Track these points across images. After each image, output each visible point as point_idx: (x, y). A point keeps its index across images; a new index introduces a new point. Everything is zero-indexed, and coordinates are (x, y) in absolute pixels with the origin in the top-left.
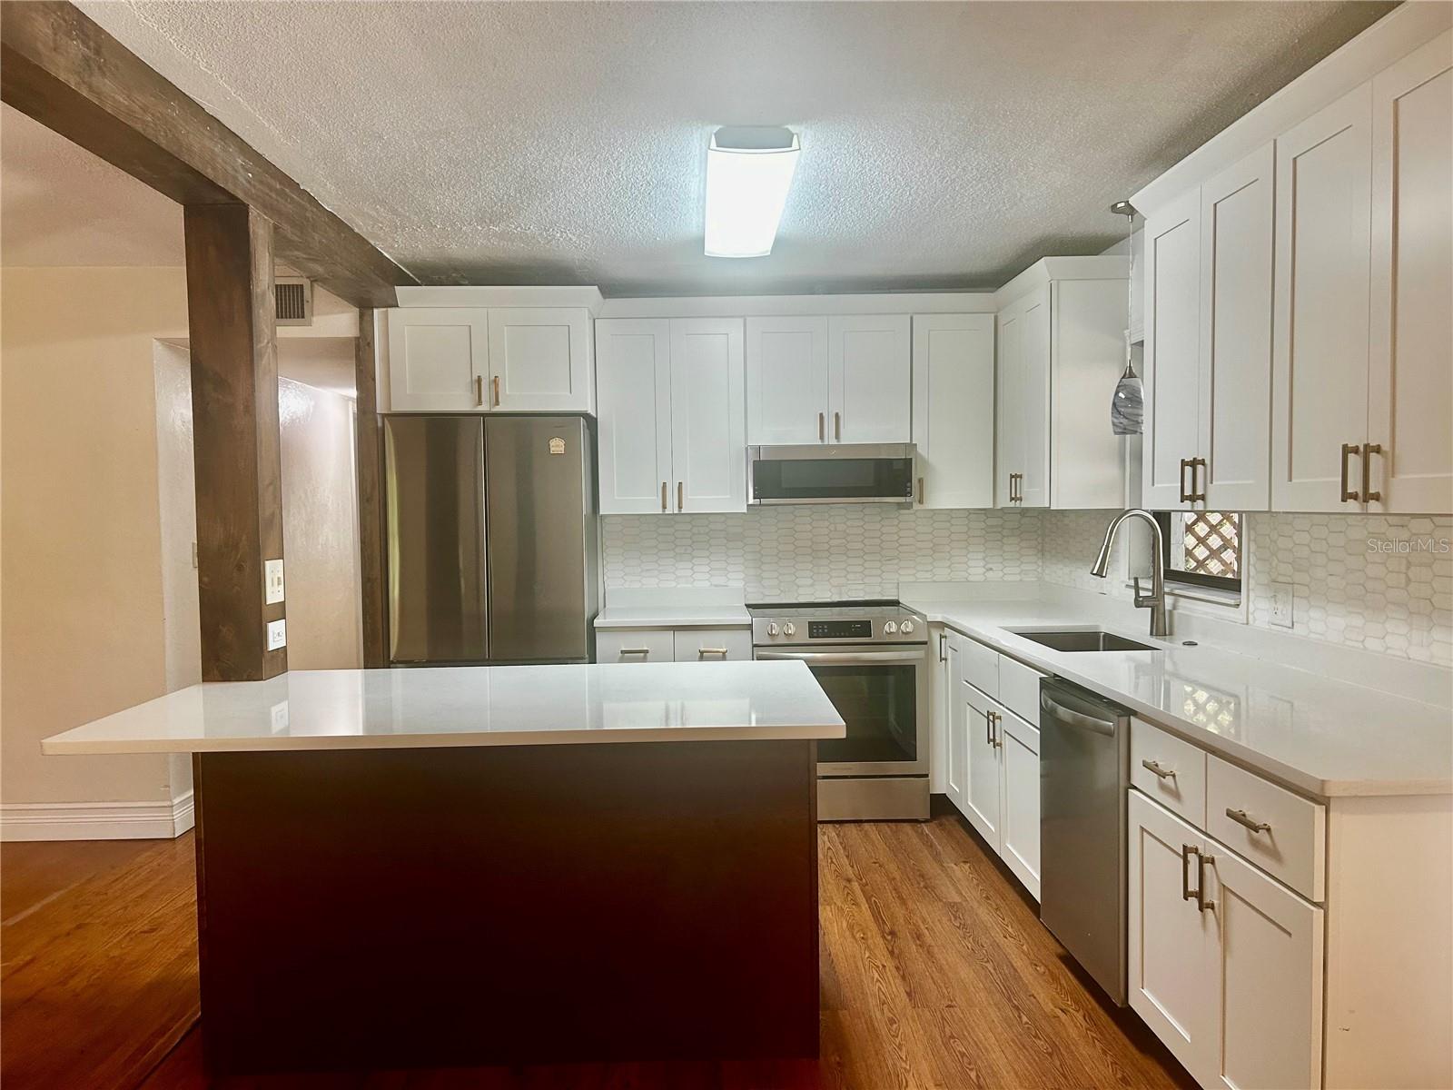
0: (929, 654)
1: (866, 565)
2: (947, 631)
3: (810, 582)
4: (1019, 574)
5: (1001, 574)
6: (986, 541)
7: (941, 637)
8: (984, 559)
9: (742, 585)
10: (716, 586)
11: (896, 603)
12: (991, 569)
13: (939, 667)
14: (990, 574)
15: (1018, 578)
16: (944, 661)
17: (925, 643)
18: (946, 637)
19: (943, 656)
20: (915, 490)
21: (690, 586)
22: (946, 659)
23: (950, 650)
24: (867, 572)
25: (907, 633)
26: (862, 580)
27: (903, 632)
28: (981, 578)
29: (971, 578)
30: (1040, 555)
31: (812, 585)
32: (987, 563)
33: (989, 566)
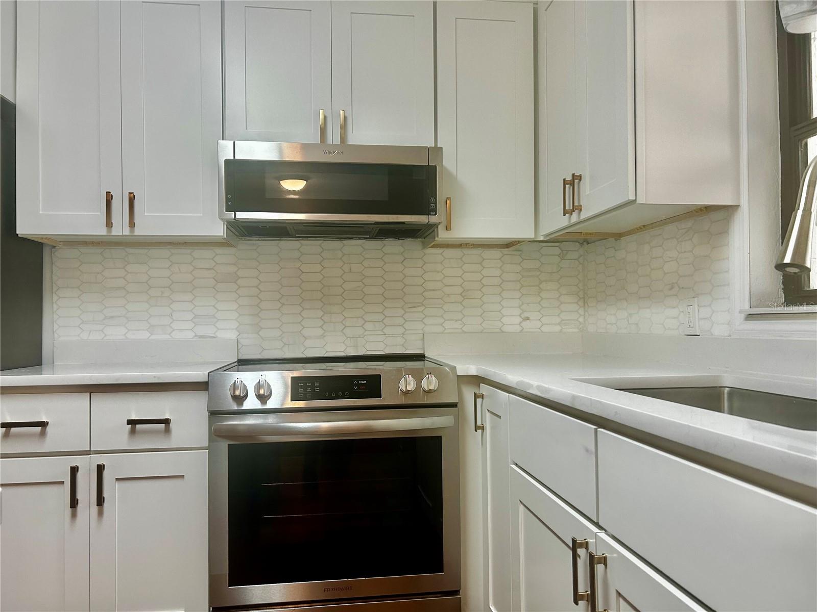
0: (460, 421)
1: (387, 312)
2: (484, 389)
3: (320, 332)
4: (559, 324)
5: (539, 324)
6: (522, 286)
7: (476, 396)
8: (519, 307)
9: (235, 336)
10: (201, 337)
11: (420, 357)
12: (528, 319)
13: (472, 440)
14: (526, 324)
15: (558, 328)
16: (479, 431)
17: (454, 405)
18: (482, 397)
19: (479, 423)
20: (440, 206)
21: (168, 337)
22: (483, 428)
23: (488, 415)
24: (387, 321)
25: (430, 391)
26: (382, 331)
27: (424, 391)
28: (518, 329)
29: (505, 329)
30: (581, 303)
31: (323, 336)
32: (524, 311)
33: (526, 315)
